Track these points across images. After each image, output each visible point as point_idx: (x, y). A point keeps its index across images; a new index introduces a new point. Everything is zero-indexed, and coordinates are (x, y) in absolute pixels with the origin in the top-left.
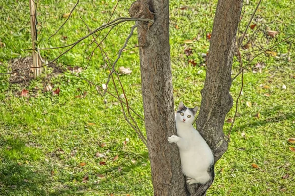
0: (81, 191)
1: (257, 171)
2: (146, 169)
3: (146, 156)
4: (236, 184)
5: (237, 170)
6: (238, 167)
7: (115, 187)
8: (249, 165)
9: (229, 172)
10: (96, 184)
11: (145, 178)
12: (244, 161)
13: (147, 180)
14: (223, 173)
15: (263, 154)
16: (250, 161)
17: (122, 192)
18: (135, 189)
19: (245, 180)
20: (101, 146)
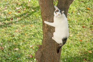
0: (10, 25)
1: (90, 11)
2: (39, 13)
3: (38, 8)
4: (80, 18)
5: (80, 11)
6: (81, 10)
7: (25, 22)
8: (85, 9)
9: (77, 12)
10: (16, 21)
11: (38, 17)
12: (83, 7)
13: (39, 18)
14: (74, 13)
15: (92, 3)
16: (86, 7)
17: (28, 24)
18: (34, 23)
19: (84, 16)
20: (17, 4)
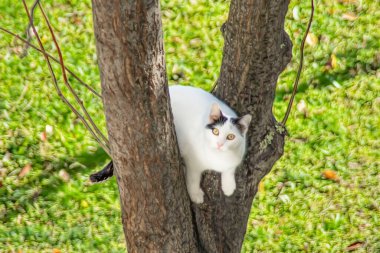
1: (336, 186)
2: (93, 191)
4: (292, 217)
5: (293, 185)
6: (293, 180)
7: (27, 236)
8: (316, 174)
9: (275, 191)
11: (92, 212)
12: (306, 164)
13: (96, 217)
14: (261, 194)
15: (347, 148)
16: (319, 164)
17: (43, 244)
18: (72, 238)
19: (309, 208)
